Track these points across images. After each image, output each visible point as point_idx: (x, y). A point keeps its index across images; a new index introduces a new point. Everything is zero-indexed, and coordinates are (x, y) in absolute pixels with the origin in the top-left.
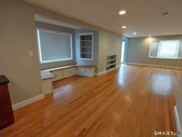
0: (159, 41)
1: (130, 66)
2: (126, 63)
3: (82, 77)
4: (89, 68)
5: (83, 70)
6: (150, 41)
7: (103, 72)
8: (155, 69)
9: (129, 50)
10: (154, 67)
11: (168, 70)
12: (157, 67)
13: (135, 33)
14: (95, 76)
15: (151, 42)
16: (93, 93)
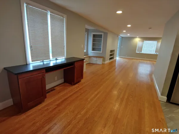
0: (143, 41)
1: (122, 59)
2: (119, 56)
3: (93, 64)
4: (99, 58)
5: (95, 59)
6: (137, 40)
7: (107, 61)
8: (140, 61)
9: (122, 47)
10: (140, 60)
11: (149, 62)
12: (141, 60)
13: (129, 35)
14: (102, 64)
15: (138, 42)
16: (110, 71)
